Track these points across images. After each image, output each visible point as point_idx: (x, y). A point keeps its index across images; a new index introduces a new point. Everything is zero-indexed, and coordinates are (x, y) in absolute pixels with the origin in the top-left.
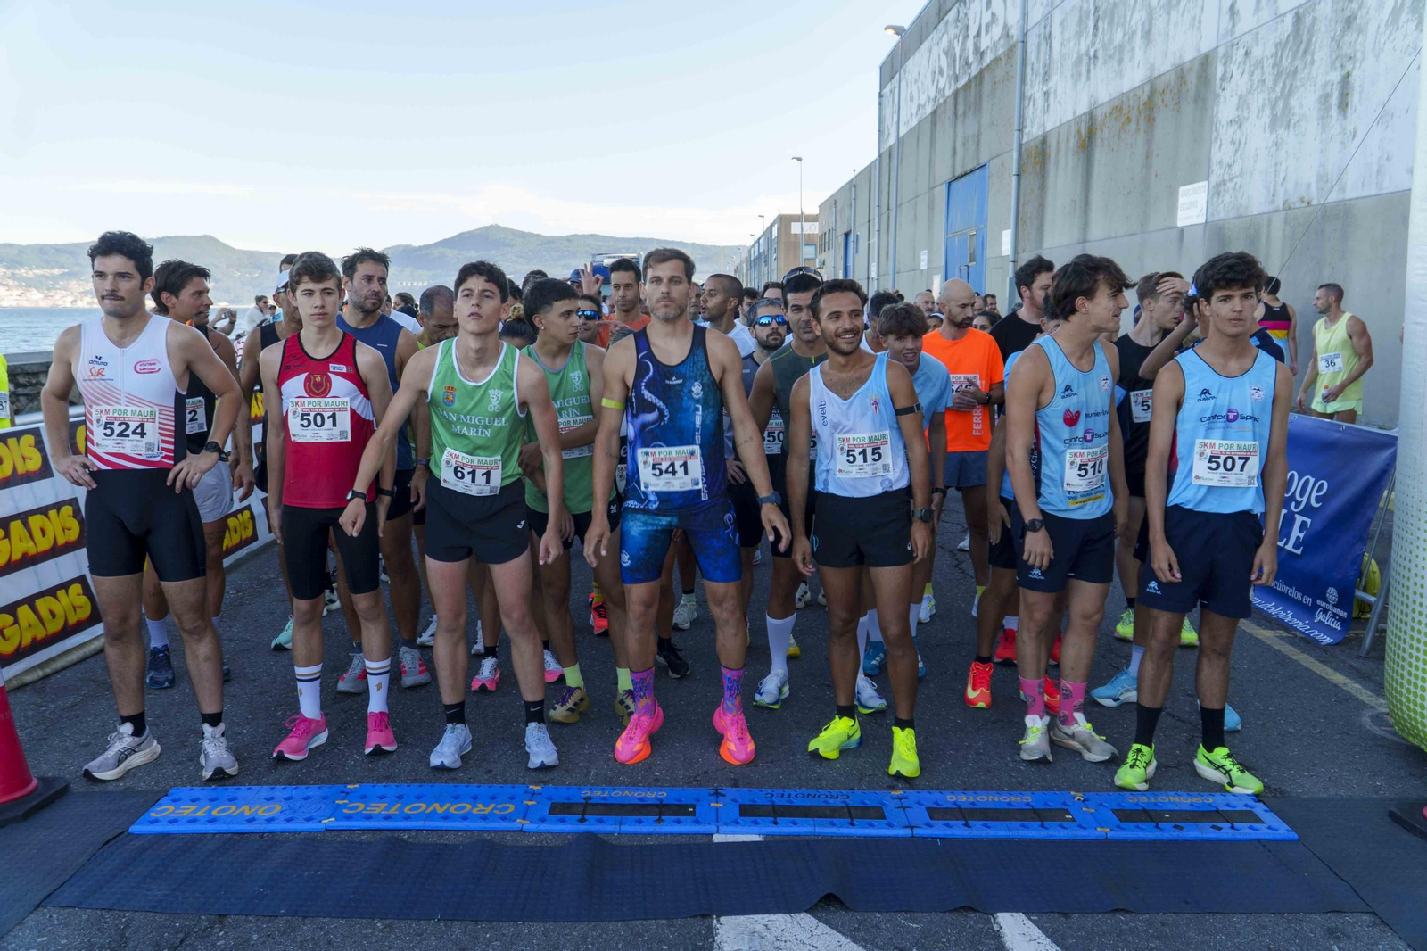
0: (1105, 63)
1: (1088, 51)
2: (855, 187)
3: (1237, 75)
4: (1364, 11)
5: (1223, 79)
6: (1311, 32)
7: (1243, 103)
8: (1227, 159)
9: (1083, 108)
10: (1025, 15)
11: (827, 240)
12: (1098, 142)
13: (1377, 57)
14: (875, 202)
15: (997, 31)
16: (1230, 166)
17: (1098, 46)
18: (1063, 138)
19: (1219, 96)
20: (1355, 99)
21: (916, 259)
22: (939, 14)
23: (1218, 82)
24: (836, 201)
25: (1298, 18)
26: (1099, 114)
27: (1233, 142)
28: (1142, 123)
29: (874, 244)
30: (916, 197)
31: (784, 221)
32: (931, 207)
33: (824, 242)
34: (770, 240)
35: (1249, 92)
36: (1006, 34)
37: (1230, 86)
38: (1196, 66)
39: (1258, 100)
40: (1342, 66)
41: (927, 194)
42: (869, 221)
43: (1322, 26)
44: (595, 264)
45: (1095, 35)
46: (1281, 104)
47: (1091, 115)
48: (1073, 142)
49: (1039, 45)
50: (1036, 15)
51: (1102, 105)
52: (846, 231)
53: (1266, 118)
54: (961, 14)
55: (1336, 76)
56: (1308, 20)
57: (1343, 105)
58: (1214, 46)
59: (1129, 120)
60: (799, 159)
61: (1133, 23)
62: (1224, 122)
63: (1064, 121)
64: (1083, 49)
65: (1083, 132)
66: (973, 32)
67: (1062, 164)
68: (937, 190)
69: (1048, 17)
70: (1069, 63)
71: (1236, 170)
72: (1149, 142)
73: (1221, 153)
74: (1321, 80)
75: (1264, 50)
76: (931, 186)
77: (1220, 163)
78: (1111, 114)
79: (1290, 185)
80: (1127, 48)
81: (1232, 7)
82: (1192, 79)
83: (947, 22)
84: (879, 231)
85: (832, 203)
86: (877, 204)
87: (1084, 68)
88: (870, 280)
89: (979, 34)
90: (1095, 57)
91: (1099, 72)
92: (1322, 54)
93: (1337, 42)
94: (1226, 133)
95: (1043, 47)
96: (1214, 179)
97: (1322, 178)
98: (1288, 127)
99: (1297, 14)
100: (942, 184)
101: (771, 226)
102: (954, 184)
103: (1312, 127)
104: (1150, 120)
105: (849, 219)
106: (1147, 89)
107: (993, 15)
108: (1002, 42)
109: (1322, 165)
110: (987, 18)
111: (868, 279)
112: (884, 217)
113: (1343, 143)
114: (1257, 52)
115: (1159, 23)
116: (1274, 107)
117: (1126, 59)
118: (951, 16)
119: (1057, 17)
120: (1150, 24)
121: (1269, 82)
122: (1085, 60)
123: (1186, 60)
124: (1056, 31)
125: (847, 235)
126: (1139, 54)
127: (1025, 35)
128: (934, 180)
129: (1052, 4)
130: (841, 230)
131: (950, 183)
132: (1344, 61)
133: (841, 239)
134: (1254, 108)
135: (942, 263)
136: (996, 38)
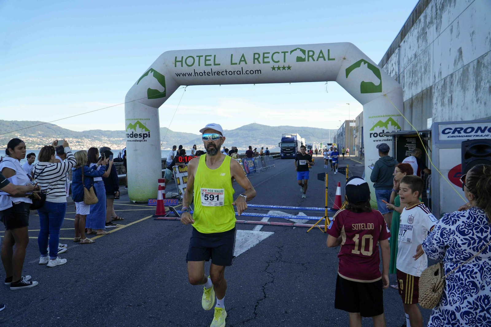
0: (414, 85)
1: (411, 82)
3: (436, 92)
4: (453, 81)
5: (434, 93)
6: (446, 85)
7: (437, 100)
8: (435, 113)
9: (410, 97)
10: (399, 70)
11: (358, 129)
12: (413, 106)
13: (456, 91)
15: (394, 73)
16: (435, 114)
17: (413, 81)
18: (407, 104)
19: (433, 97)
20: (453, 101)
22: (382, 65)
23: (433, 93)
24: (359, 117)
25: (445, 81)
26: (414, 98)
27: (436, 109)
28: (421, 102)
31: (347, 122)
34: (343, 128)
35: (438, 97)
36: (396, 74)
37: (435, 95)
38: (430, 89)
39: (439, 99)
40: (451, 93)
43: (448, 83)
44: (283, 137)
45: (412, 78)
46: (443, 100)
47: (412, 98)
48: (409, 105)
49: (402, 78)
50: (401, 70)
51: (414, 96)
53: (440, 104)
54: (387, 67)
55: (450, 95)
56: (446, 81)
57: (451, 102)
58: (432, 85)
59: (419, 101)
60: (349, 104)
61: (419, 76)
62: (434, 104)
63: (407, 99)
64: (410, 81)
65: (411, 102)
66: (389, 72)
67: (407, 111)
69: (404, 71)
70: (408, 84)
71: (436, 115)
72: (422, 107)
73: (434, 111)
74: (448, 96)
75: (440, 87)
77: (434, 114)
78: (416, 99)
79: (444, 120)
80: (418, 82)
81: (435, 75)
82: (429, 92)
83: (384, 68)
87: (410, 86)
89: (390, 73)
90: (413, 84)
91: (413, 87)
92: (448, 90)
93: (450, 87)
94: (434, 106)
95: (403, 79)
96: (433, 117)
97: (449, 119)
98: (444, 106)
99: (444, 79)
101: (344, 124)
103: (447, 106)
104: (422, 101)
106: (422, 93)
107: (393, 68)
108: (395, 76)
109: (449, 116)
110: (392, 69)
113: (452, 111)
114: (439, 87)
115: (423, 77)
116: (441, 101)
117: (418, 85)
118: (385, 67)
119: (405, 72)
120: (422, 77)
121: (441, 95)
122: (411, 84)
123: (428, 87)
124: (405, 76)
126: (420, 84)
127: (399, 75)
129: (404, 68)
130: (361, 127)
132: (451, 92)
133: (361, 129)
134: (439, 100)
136: (394, 74)
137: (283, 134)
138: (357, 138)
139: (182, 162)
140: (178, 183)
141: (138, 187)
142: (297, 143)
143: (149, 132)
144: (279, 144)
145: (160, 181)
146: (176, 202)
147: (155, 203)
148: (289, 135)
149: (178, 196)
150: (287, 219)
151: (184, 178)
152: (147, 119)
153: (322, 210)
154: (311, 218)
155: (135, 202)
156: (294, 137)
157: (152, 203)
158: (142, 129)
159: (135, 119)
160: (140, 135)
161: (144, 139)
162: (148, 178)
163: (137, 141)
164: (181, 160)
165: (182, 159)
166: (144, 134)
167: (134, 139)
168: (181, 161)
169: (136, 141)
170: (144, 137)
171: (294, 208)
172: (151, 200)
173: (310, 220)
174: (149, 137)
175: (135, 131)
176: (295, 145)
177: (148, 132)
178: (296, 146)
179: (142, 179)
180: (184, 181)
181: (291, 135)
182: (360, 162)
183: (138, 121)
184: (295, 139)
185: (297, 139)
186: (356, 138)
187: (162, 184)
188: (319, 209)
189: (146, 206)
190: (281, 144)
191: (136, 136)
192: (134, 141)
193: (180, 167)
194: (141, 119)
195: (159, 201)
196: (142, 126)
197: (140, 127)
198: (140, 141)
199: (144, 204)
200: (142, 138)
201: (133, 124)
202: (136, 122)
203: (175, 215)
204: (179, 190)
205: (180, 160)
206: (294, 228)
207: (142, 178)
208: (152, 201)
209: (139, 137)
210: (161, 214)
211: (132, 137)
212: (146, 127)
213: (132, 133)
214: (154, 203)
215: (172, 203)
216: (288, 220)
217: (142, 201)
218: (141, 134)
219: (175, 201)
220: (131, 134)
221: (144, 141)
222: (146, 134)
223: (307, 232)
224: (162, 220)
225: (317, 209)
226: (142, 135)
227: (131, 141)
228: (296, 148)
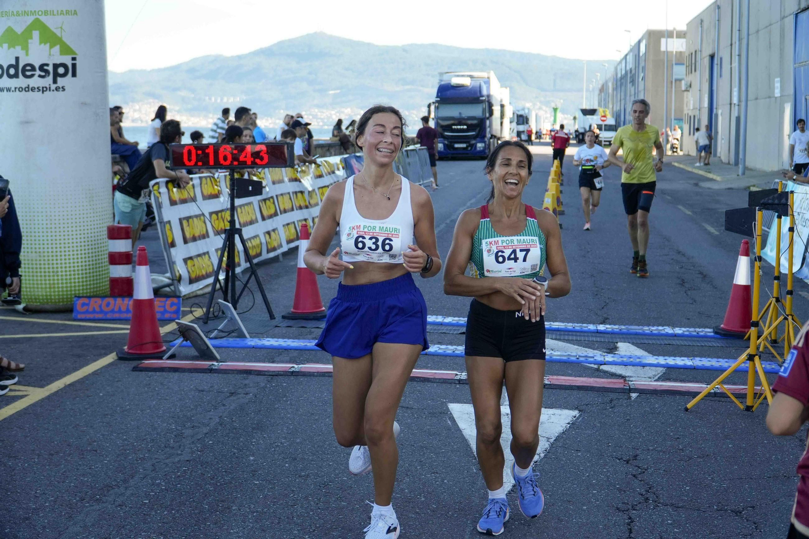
2: (719, 7)
11: (693, 61)
14: (736, 27)
21: (771, 87)
24: (702, 21)
29: (735, 67)
30: (770, 25)
31: (654, 37)
32: (782, 36)
33: (690, 61)
34: (637, 57)
41: (779, 23)
42: (731, 45)
44: (443, 83)
52: (710, 52)
68: (786, 20)
76: (782, 16)
84: (739, 55)
85: (700, 21)
86: (737, 28)
88: (733, 105)
100: (790, 15)
101: (639, 42)
102: (801, 16)
105: (714, 41)
111: (731, 104)
112: (744, 42)
125: (712, 57)
128: (785, 10)
130: (707, 52)
131: (797, 14)
133: (707, 61)
135: (792, 92)
137: (441, 74)
138: (690, 94)
139: (196, 164)
140: (170, 241)
141: (34, 254)
142: (490, 105)
143: (74, 59)
144: (429, 106)
145: (114, 233)
146: (175, 308)
147: (97, 309)
148: (463, 76)
149: (168, 285)
150: (596, 366)
151: (185, 223)
152: (67, 12)
153: (687, 336)
154: (671, 361)
155: (25, 309)
156: (483, 84)
157: (87, 312)
158: (51, 47)
159: (26, 13)
160: (42, 68)
161: (55, 82)
162: (70, 221)
163: (33, 89)
164: (194, 157)
165: (197, 155)
166: (56, 66)
167: (21, 82)
168: (192, 163)
169: (28, 89)
170: (56, 75)
171: (592, 327)
172: (81, 301)
173: (669, 368)
174: (74, 75)
175: (27, 54)
176: (484, 111)
177: (70, 57)
178: (487, 115)
179: (49, 226)
180: (188, 235)
181: (471, 77)
182: (710, 176)
183: (37, 18)
184: (485, 92)
185: (492, 93)
186: (687, 90)
187: (122, 246)
188: (678, 331)
189: (69, 320)
190: (437, 108)
191: (28, 73)
192: (21, 89)
193: (170, 185)
194: (46, 13)
195: (139, 303)
196: (49, 37)
197: (43, 41)
198: (44, 90)
199: (61, 315)
200: (50, 79)
201: (19, 29)
202: (29, 23)
203: (196, 354)
204: (172, 264)
205: (190, 160)
206: (634, 395)
207: (48, 222)
208: (88, 305)
209: (40, 76)
210: (149, 350)
211: (16, 76)
212: (64, 39)
213: (13, 62)
214: (94, 312)
215: (162, 309)
216: (598, 370)
217: (47, 303)
218: (47, 65)
219: (172, 305)
220: (10, 66)
221: (57, 89)
222: (64, 66)
223: (687, 409)
224: (162, 369)
225: (668, 330)
226: (50, 68)
227: (9, 90)
228: (488, 122)
